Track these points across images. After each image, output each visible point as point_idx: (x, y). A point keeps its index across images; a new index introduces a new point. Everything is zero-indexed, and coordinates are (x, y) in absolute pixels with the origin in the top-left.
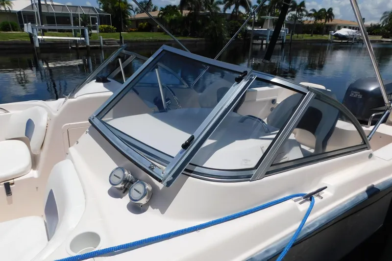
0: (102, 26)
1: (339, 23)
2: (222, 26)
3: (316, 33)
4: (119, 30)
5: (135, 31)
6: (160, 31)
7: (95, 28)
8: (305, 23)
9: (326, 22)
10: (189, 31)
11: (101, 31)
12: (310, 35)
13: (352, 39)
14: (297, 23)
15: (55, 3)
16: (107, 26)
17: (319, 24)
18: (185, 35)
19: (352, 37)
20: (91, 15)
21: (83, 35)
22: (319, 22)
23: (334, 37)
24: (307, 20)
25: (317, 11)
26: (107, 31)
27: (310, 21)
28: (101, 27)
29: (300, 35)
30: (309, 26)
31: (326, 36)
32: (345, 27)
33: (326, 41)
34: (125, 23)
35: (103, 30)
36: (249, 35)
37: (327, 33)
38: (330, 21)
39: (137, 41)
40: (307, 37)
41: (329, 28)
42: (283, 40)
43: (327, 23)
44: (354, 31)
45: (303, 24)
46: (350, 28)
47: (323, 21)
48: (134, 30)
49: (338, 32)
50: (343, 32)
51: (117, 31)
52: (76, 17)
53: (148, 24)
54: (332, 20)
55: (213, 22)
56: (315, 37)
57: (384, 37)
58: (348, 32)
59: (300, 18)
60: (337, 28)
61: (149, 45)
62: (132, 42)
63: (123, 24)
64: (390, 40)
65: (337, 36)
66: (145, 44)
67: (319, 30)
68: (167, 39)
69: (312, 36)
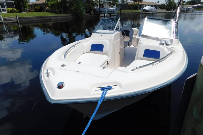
0: (9, 9)
1: (146, 4)
2: (81, 7)
3: (134, 9)
7: (4, 11)
8: (129, 4)
9: (139, 3)
10: (62, 10)
11: (8, 12)
12: (131, 10)
13: (151, 12)
14: (124, 4)
16: (12, 9)
19: (151, 10)
22: (136, 3)
23: (142, 11)
24: (130, 2)
26: (12, 12)
30: (131, 5)
31: (139, 10)
32: (149, 6)
34: (24, 7)
35: (10, 12)
36: (97, 11)
38: (141, 2)
39: (28, 18)
40: (129, 11)
41: (140, 6)
42: (115, 13)
45: (128, 4)
46: (151, 6)
47: (137, 3)
49: (144, 8)
50: (147, 8)
51: (19, 12)
53: (41, 7)
55: (75, 5)
56: (134, 11)
57: (167, 10)
58: (149, 8)
59: (127, 1)
60: (144, 6)
61: (37, 20)
62: (25, 18)
63: (23, 7)
64: (170, 11)
65: (144, 10)
66: (34, 19)
67: (136, 7)
68: (48, 16)
69: (132, 10)
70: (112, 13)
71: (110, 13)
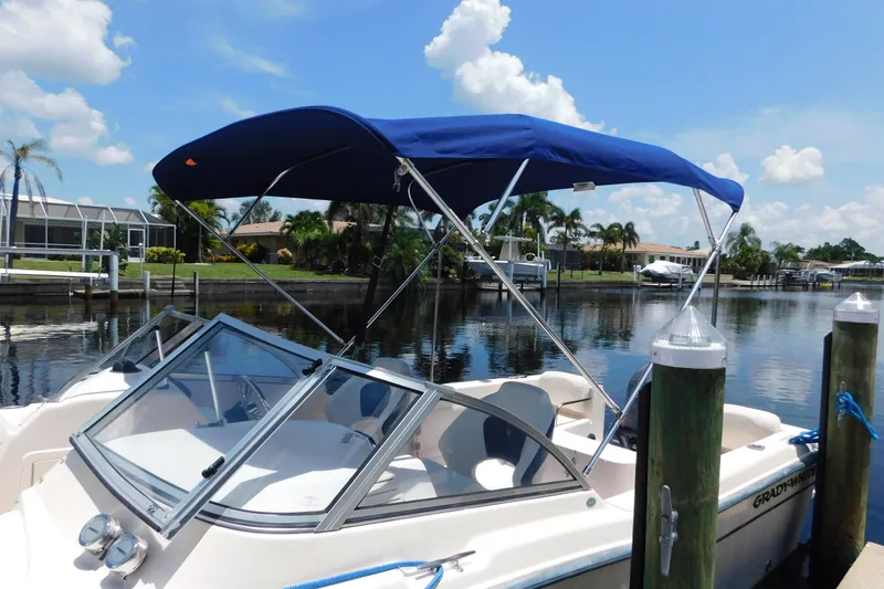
0: (155, 249)
1: (652, 250)
2: (415, 255)
3: (607, 268)
4: (190, 258)
5: (228, 261)
6: (284, 261)
7: (135, 254)
8: (586, 249)
9: (624, 247)
10: (346, 263)
11: (150, 260)
12: (597, 272)
13: (677, 281)
14: (569, 248)
15: (49, 200)
16: (164, 249)
17: (612, 252)
18: (338, 270)
19: (676, 277)
20: (132, 226)
21: (107, 268)
22: (612, 247)
23: (642, 277)
24: (589, 243)
25: (605, 228)
26: (162, 259)
27: (595, 246)
28: (152, 251)
29: (577, 273)
30: (594, 255)
31: (628, 274)
32: (663, 258)
33: (630, 285)
34: (207, 244)
35: (156, 258)
36: (473, 273)
37: (630, 269)
39: (229, 283)
40: (590, 276)
41: (631, 261)
42: (541, 282)
43: (627, 249)
44: (680, 266)
45: (582, 251)
46: (672, 259)
47: (619, 246)
48: (225, 258)
49: (649, 267)
50: (659, 267)
51: (187, 260)
52: (94, 230)
53: (259, 247)
54: (635, 244)
55: (395, 245)
56: (607, 276)
57: (737, 277)
58: (667, 267)
59: (576, 240)
60: (647, 259)
61: (256, 292)
62: (218, 284)
63: (201, 245)
64: (748, 283)
65: (647, 274)
66: (247, 288)
67: (613, 262)
68: (297, 279)
69: (600, 274)
70: (529, 282)
71: (519, 282)
